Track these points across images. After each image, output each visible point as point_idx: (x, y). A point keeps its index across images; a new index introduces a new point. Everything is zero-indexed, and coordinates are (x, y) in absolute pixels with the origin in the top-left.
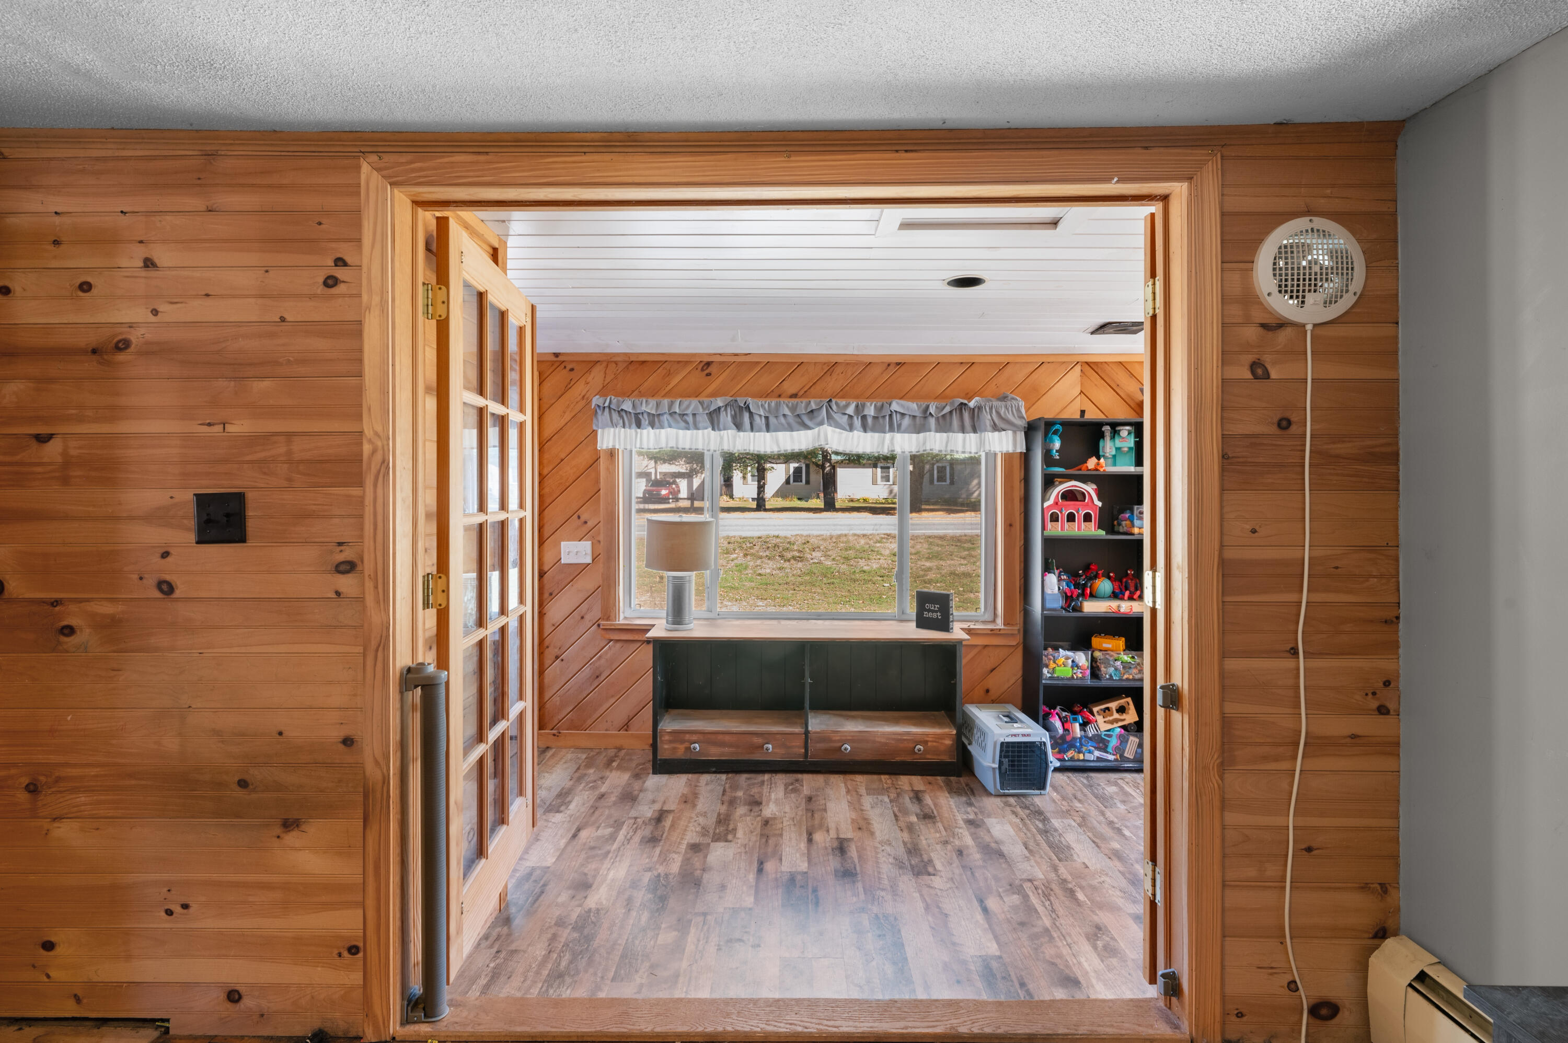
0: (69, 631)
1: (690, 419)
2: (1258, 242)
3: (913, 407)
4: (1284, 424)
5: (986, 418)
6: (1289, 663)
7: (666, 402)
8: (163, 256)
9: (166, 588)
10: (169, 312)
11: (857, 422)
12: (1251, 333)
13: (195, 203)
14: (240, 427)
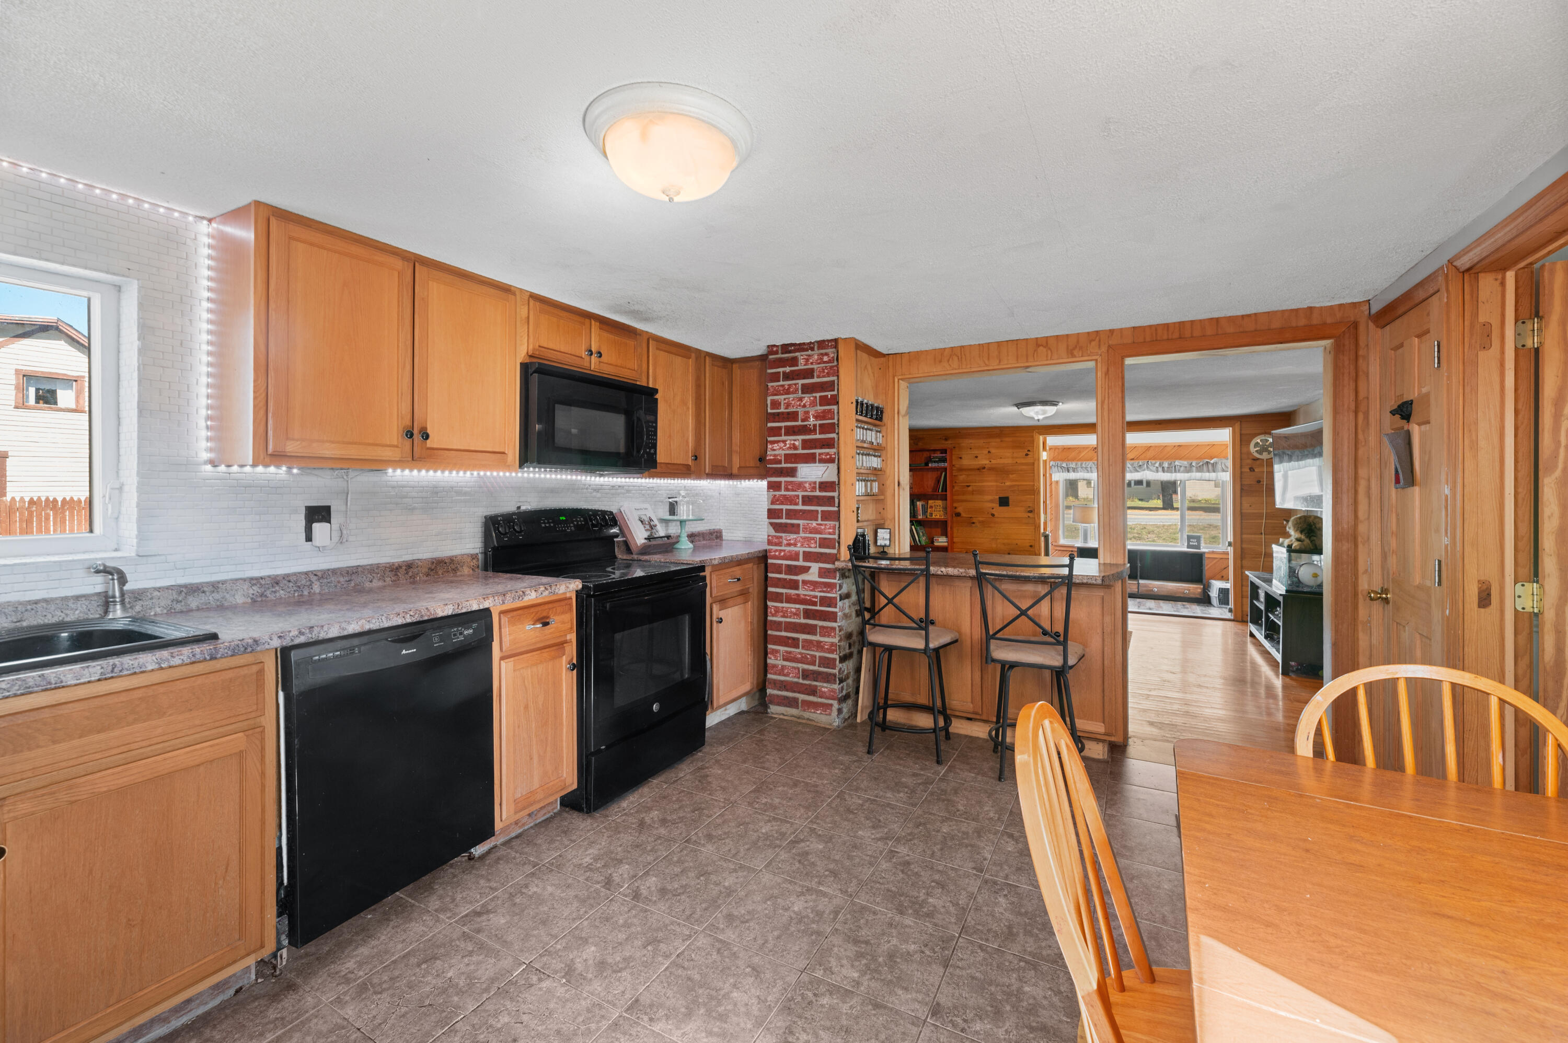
0: (974, 523)
1: (1089, 469)
2: (1251, 441)
3: (1185, 463)
4: (1259, 482)
5: (1219, 467)
6: (1260, 536)
7: (1079, 463)
8: (993, 451)
9: (993, 515)
10: (993, 461)
11: (1160, 469)
12: (1249, 461)
13: (998, 440)
14: (1008, 483)
